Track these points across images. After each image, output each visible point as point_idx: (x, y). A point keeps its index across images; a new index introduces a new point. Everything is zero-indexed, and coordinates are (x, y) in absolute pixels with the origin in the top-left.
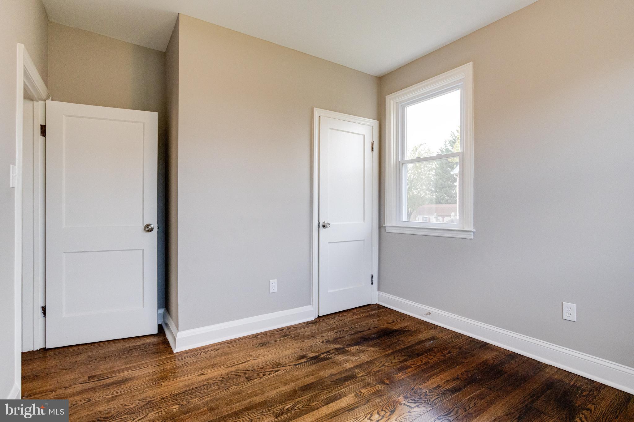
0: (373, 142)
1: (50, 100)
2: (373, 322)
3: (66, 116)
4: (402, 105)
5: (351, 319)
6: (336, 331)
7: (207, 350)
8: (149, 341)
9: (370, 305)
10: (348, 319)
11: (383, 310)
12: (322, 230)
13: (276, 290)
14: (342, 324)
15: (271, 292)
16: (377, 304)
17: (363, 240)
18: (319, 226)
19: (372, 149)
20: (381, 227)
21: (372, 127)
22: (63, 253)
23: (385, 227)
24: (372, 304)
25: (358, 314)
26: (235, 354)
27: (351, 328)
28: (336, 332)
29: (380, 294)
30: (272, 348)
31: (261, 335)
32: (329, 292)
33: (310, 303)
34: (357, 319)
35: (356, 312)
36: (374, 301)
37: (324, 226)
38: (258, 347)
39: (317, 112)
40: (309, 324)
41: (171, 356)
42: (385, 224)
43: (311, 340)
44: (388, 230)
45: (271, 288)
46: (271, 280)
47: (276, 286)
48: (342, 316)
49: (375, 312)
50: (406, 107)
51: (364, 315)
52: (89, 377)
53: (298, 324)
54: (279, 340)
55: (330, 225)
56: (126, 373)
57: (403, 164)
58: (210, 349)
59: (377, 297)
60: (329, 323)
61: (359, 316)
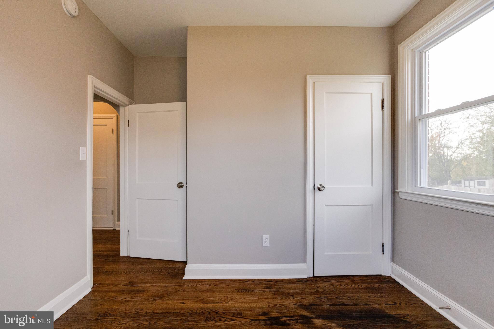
0: (383, 99)
1: (134, 104)
2: (369, 297)
3: (139, 113)
4: (419, 51)
5: (347, 287)
6: (318, 296)
7: (203, 283)
8: (178, 266)
9: (381, 275)
10: (343, 286)
11: (393, 285)
12: (317, 192)
13: (268, 244)
14: (331, 290)
15: (263, 245)
16: (390, 276)
17: (371, 205)
18: (314, 189)
19: (383, 107)
20: (394, 193)
21: (383, 83)
22: (137, 199)
23: (398, 192)
24: (384, 275)
25: (358, 283)
26: (218, 293)
27: (337, 297)
28: (317, 298)
29: (394, 266)
30: (248, 297)
31: (250, 282)
32: (326, 254)
33: (304, 261)
34: (353, 288)
35: (357, 280)
36: (386, 273)
37: (319, 189)
38: (239, 292)
39: (310, 79)
40: (300, 281)
41: (180, 281)
42: (398, 189)
43: (288, 298)
44: (401, 196)
45: (264, 241)
46: (263, 235)
47: (268, 241)
48: (338, 281)
49: (380, 286)
50: (425, 52)
51: (364, 286)
52: (130, 282)
53: (289, 279)
54: (260, 291)
55: (324, 188)
56: (146, 286)
57: (420, 120)
58: (205, 283)
59: (391, 269)
60: (318, 286)
61: (357, 286)
